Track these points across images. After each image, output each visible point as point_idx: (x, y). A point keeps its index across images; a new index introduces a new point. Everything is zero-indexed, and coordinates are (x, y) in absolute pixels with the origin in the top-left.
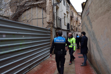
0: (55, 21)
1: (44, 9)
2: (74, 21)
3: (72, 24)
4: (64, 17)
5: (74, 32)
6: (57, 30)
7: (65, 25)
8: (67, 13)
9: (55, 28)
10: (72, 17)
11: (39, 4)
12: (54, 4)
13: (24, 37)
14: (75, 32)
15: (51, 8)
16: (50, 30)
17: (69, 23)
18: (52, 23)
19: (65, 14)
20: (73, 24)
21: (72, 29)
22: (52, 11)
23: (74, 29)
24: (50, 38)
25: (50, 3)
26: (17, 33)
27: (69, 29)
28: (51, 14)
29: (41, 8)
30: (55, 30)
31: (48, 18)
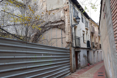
0: (74, 41)
1: (63, 30)
2: (96, 37)
3: (93, 41)
4: (83, 35)
6: (75, 49)
7: (84, 43)
9: (74, 47)
10: (92, 34)
11: (58, 25)
12: (72, 25)
14: (98, 50)
15: (70, 29)
16: (69, 50)
17: (90, 40)
18: (71, 43)
20: (95, 40)
21: (94, 47)
22: (71, 32)
23: (96, 46)
24: (70, 57)
25: (69, 25)
26: (48, 53)
27: (90, 47)
28: (70, 34)
29: (60, 28)
31: (67, 38)
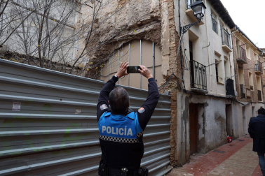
0: (187, 73)
1: (157, 44)
2: (250, 74)
3: (242, 82)
5: (251, 103)
6: (191, 97)
7: (218, 83)
8: (226, 50)
9: (185, 91)
10: (240, 63)
11: (145, 32)
12: (181, 28)
13: (81, 114)
14: (253, 105)
15: (174, 38)
16: (168, 98)
17: (233, 79)
18: (176, 78)
19: (217, 54)
20: (247, 81)
21: (243, 96)
22: (177, 46)
23: (248, 94)
24: (169, 119)
25: (171, 26)
26: (59, 101)
27: (233, 94)
28: (174, 54)
29: (150, 42)
30: (185, 96)
31: (166, 65)
